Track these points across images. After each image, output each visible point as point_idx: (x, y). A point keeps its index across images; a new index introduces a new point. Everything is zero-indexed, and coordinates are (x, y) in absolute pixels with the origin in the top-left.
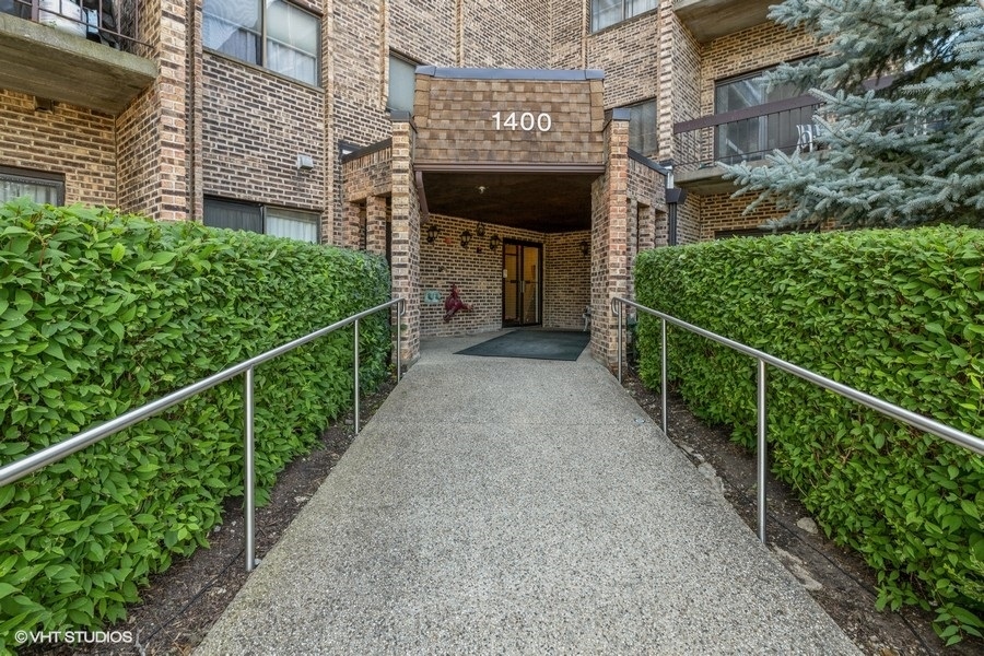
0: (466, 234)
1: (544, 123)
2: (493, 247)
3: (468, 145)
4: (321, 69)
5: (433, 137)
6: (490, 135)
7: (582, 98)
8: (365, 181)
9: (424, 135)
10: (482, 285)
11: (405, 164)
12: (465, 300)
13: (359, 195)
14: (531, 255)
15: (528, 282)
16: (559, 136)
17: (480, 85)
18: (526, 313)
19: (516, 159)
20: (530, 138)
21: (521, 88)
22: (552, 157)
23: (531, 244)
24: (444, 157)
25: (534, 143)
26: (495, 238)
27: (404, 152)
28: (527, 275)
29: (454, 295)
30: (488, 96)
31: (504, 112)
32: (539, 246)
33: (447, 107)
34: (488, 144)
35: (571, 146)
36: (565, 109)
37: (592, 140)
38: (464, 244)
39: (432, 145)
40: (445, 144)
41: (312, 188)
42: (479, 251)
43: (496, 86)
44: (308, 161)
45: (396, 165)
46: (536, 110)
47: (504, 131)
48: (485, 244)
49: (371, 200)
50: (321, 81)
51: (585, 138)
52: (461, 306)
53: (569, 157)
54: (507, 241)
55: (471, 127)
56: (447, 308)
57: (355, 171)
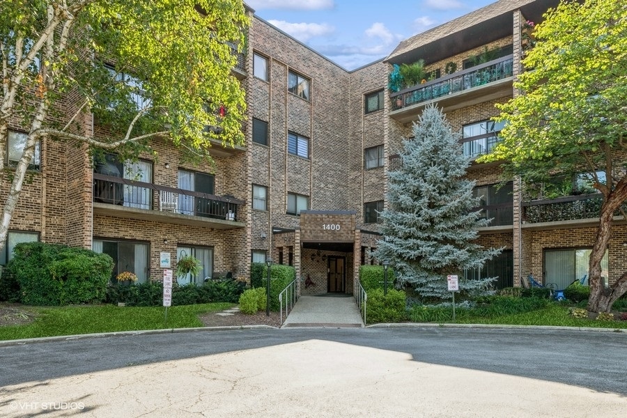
0: (313, 255)
1: (338, 228)
2: (323, 260)
3: (316, 234)
4: (267, 204)
5: (306, 232)
6: (322, 231)
7: (349, 220)
8: (282, 241)
9: (303, 231)
10: (319, 275)
11: (299, 241)
12: (313, 281)
13: (280, 246)
14: (340, 262)
15: (339, 274)
16: (342, 231)
17: (319, 216)
18: (338, 287)
19: (329, 239)
20: (333, 232)
21: (331, 217)
22: (340, 238)
23: (340, 257)
24: (309, 238)
25: (335, 234)
26: (325, 256)
27: (298, 238)
28: (339, 271)
29: (309, 278)
30: (322, 219)
31: (326, 224)
32: (344, 258)
33: (310, 223)
34: (321, 234)
35: (345, 234)
36: (344, 223)
37: (351, 233)
38: (312, 259)
39: (306, 234)
40: (309, 234)
41: (265, 243)
42: (318, 261)
43: (324, 216)
44: (265, 236)
45: (296, 241)
46: (336, 224)
47: (326, 230)
48: (320, 258)
49: (284, 247)
50: (267, 209)
51: (350, 232)
52: (312, 283)
53: (344, 239)
54: (329, 257)
55: (316, 229)
56: (306, 284)
57: (278, 237)
